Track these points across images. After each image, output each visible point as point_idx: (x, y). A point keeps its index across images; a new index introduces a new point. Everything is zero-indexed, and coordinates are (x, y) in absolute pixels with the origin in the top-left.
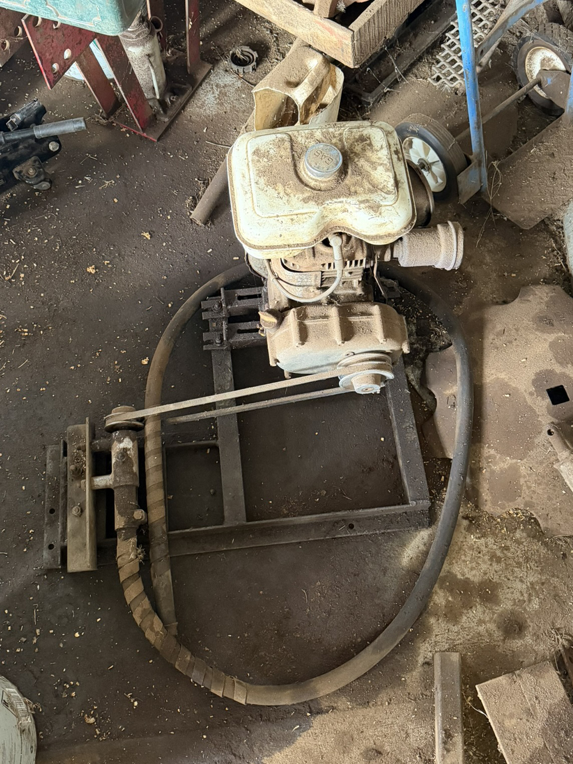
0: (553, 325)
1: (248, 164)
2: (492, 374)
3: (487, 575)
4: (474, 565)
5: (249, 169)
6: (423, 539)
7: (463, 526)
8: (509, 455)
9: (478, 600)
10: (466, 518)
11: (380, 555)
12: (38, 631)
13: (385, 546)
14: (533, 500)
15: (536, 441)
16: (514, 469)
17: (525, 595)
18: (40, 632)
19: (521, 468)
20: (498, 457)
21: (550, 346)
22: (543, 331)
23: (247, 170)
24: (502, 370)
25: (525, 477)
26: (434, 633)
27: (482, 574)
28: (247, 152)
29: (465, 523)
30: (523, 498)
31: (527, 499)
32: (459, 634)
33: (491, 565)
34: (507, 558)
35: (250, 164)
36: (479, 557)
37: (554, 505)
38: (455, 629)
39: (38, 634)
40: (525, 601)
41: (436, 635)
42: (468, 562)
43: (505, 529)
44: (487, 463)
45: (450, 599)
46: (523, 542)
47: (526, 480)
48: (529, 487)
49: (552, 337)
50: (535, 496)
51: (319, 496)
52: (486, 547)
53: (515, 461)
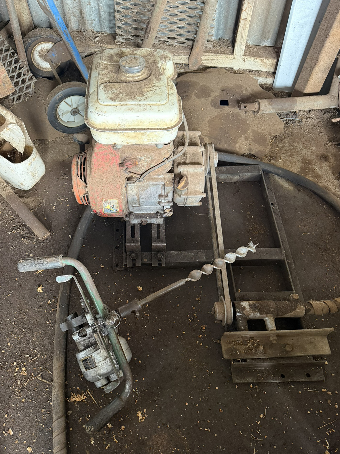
0: (187, 95)
1: (122, 105)
2: (205, 123)
3: (299, 160)
4: (293, 163)
5: (126, 105)
6: (279, 178)
7: (274, 163)
8: (247, 131)
9: (311, 166)
10: (270, 160)
11: (286, 197)
12: (323, 390)
13: (282, 194)
14: (269, 131)
15: (243, 118)
16: (253, 131)
17: (309, 150)
18: (325, 389)
19: (254, 129)
20: (246, 135)
21: (198, 98)
22: (189, 99)
23: (126, 107)
24: (205, 119)
25: (258, 129)
26: (327, 185)
27: (299, 162)
28: (110, 105)
29: (272, 161)
30: (267, 134)
31: (267, 133)
32: (327, 177)
33: (294, 158)
34: (291, 152)
35: (122, 103)
36: (290, 161)
37: (272, 125)
38: (324, 178)
39: (326, 390)
40: (312, 151)
41: (328, 185)
42: (293, 165)
43: (277, 148)
44: (248, 141)
45: (310, 176)
46: (284, 145)
47: (259, 129)
48: (263, 130)
49: (193, 97)
50: (267, 130)
51: (251, 215)
52: (285, 157)
53: (250, 129)
